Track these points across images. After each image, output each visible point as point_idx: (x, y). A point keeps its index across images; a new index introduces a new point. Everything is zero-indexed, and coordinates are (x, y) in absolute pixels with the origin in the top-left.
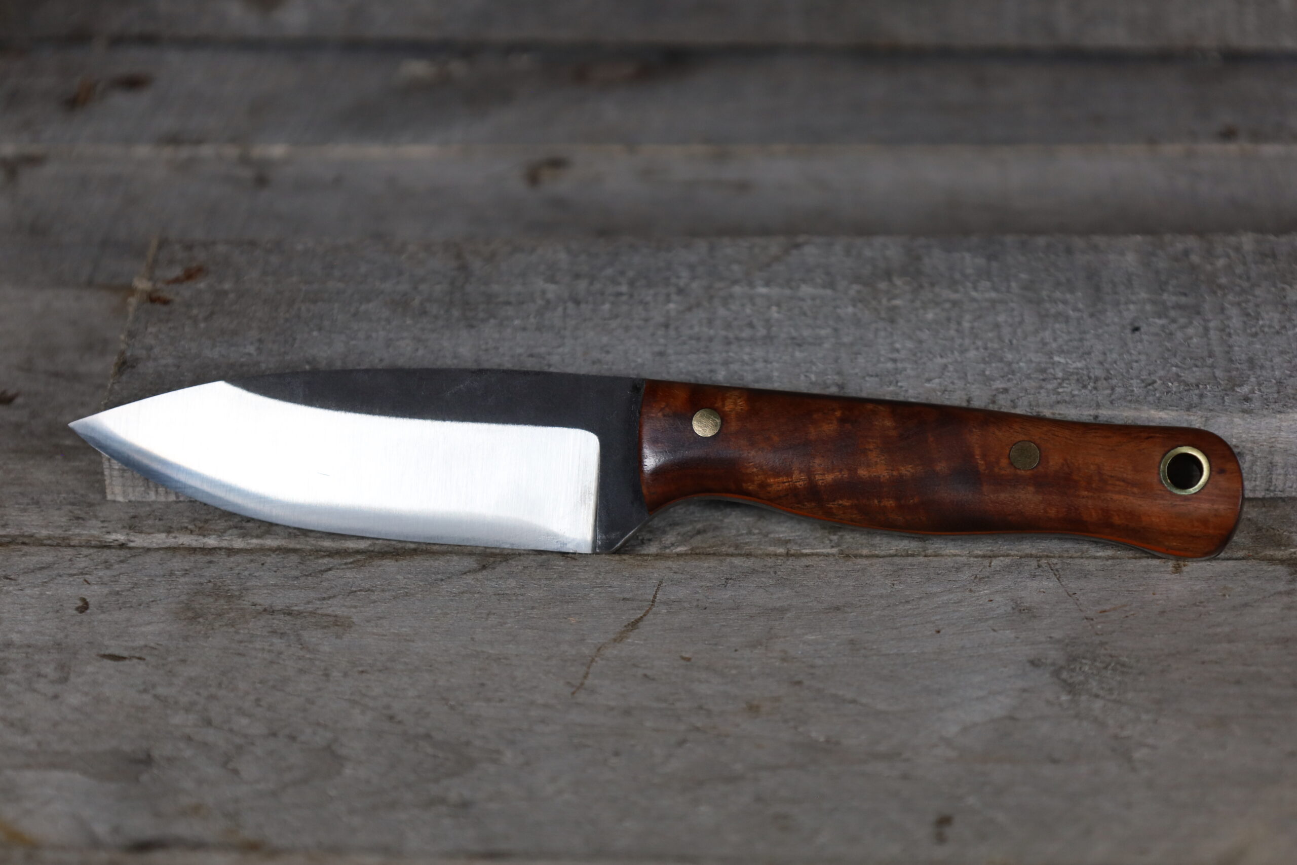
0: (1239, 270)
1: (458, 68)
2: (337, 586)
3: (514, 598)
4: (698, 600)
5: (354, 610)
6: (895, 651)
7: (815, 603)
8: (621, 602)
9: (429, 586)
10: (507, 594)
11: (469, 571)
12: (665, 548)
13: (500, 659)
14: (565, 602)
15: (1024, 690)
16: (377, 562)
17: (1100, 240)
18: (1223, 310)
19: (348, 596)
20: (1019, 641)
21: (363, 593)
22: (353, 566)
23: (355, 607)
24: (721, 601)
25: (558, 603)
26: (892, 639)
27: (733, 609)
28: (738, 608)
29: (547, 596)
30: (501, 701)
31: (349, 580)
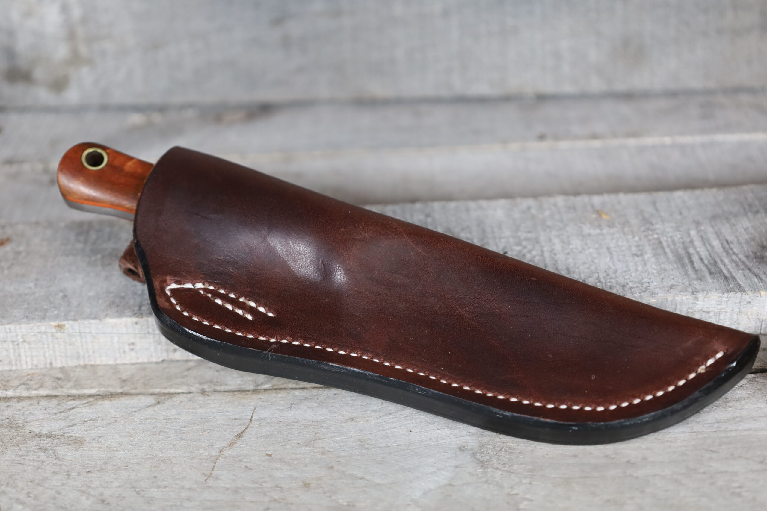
0: (557, 217)
1: (157, 118)
2: (77, 418)
3: (175, 421)
4: (276, 418)
5: (86, 433)
6: (384, 445)
7: (340, 417)
8: (234, 421)
9: (128, 416)
10: (171, 419)
11: (150, 406)
12: (258, 386)
13: (166, 460)
14: (203, 422)
15: (457, 467)
16: (100, 402)
17: (484, 203)
18: (550, 240)
19: (83, 424)
20: (452, 435)
21: (91, 422)
22: (86, 405)
23: (87, 431)
24: (288, 418)
25: (199, 423)
26: (383, 437)
27: (295, 422)
28: (297, 422)
29: (193, 419)
30: (166, 487)
31: (84, 414)
